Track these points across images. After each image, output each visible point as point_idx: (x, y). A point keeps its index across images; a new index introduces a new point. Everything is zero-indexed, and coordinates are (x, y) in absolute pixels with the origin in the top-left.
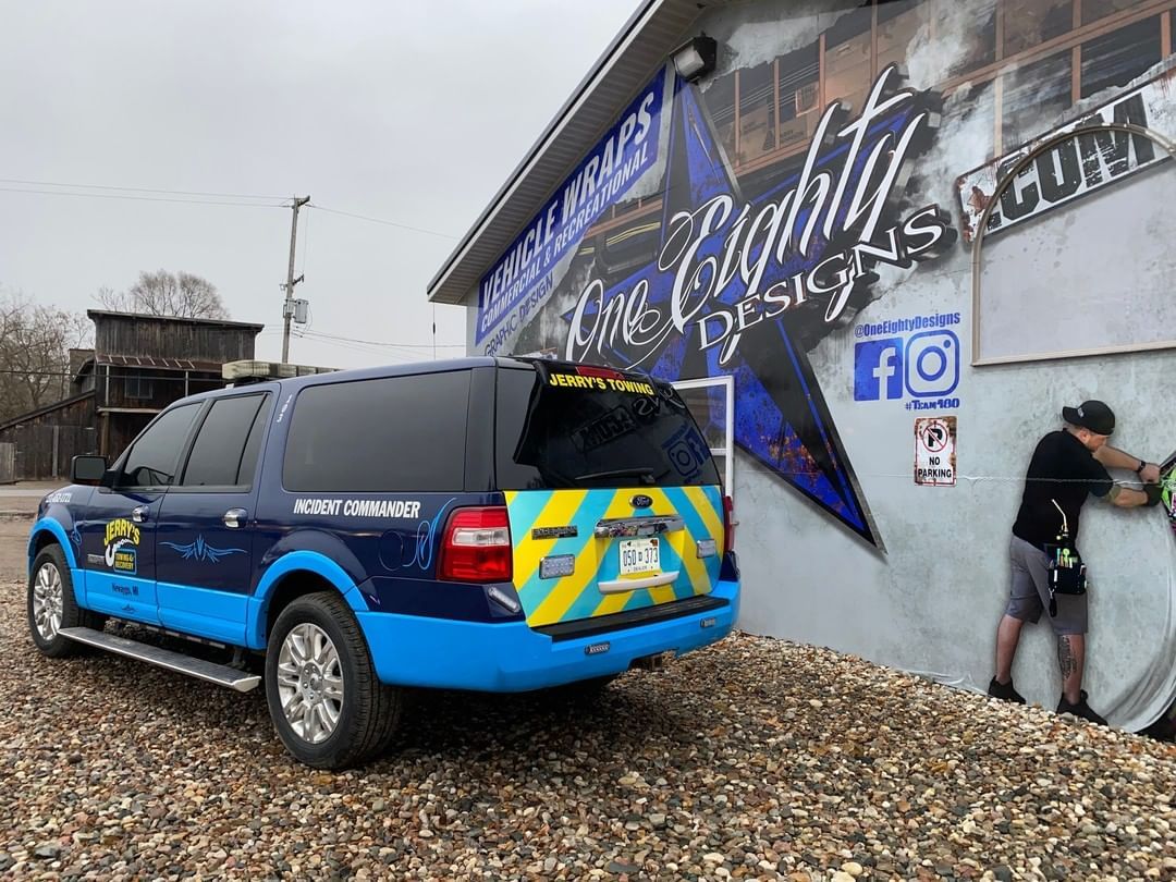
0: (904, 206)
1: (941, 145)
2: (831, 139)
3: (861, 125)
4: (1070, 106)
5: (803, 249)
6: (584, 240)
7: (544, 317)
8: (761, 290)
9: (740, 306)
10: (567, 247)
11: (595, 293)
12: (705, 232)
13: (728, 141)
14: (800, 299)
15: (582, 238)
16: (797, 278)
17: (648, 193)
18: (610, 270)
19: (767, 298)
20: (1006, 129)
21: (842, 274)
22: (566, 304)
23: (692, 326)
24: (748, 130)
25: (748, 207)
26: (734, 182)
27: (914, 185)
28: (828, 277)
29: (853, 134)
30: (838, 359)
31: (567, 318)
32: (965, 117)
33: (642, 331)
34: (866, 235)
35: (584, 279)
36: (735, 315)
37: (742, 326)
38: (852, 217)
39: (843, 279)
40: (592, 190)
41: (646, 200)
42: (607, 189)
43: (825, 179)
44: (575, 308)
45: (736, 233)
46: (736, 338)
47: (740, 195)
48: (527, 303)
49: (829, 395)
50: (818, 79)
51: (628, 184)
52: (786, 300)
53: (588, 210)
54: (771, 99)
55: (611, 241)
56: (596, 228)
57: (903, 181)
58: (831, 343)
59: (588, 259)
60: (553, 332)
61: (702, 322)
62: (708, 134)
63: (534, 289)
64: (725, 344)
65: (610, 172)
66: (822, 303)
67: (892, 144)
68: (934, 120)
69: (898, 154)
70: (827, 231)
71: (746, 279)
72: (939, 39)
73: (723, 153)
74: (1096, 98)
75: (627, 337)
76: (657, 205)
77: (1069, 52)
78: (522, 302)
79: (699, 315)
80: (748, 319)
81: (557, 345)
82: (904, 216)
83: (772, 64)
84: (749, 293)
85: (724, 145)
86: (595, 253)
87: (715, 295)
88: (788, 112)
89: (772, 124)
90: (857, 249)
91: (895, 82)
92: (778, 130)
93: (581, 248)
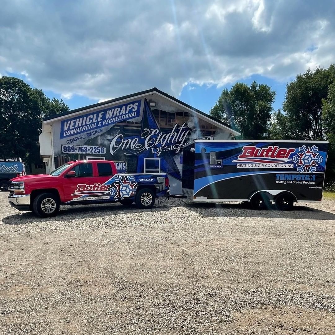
0: (187, 141)
1: (192, 135)
2: (177, 128)
3: (181, 128)
4: (204, 136)
5: (172, 142)
6: (115, 125)
7: (99, 138)
8: (165, 146)
9: (161, 148)
10: (109, 124)
11: (120, 137)
12: (153, 133)
13: (158, 121)
14: (172, 149)
15: (115, 124)
16: (171, 146)
17: (137, 122)
18: (126, 133)
19: (166, 148)
20: (198, 136)
21: (178, 147)
22: (109, 137)
23: (150, 149)
24: (162, 120)
25: (162, 133)
26: (159, 128)
27: (188, 139)
28: (176, 147)
29: (180, 129)
30: (178, 158)
31: (110, 141)
32: (194, 133)
33: (136, 147)
34: (182, 143)
35: (116, 133)
36: (160, 149)
37: (161, 151)
38: (180, 140)
39: (179, 148)
40: (118, 115)
41: (136, 123)
42: (123, 117)
43: (176, 134)
44: (113, 139)
45: (160, 136)
46: (160, 153)
47: (160, 130)
48: (91, 133)
49: (176, 163)
50: (175, 118)
51: (131, 118)
52: (170, 149)
53: (117, 119)
54: (167, 118)
55: (125, 128)
56: (120, 123)
57: (187, 138)
58: (177, 156)
59: (118, 129)
60: (104, 142)
61: (152, 149)
62: (153, 117)
63: (94, 130)
64: (157, 153)
65: (124, 113)
66: (175, 150)
67: (186, 132)
68: (191, 132)
69: (186, 134)
70: (176, 141)
71: (162, 143)
72: (192, 122)
73: (156, 122)
74: (206, 137)
75: (132, 148)
76: (140, 125)
77: (204, 131)
78: (88, 132)
79: (152, 147)
80: (162, 150)
81: (106, 146)
82: (187, 142)
83: (167, 113)
84: (163, 146)
85: (157, 121)
86: (120, 129)
87: (155, 145)
88: (170, 121)
89: (167, 122)
90: (181, 144)
91: (186, 125)
92: (168, 123)
93: (114, 126)
